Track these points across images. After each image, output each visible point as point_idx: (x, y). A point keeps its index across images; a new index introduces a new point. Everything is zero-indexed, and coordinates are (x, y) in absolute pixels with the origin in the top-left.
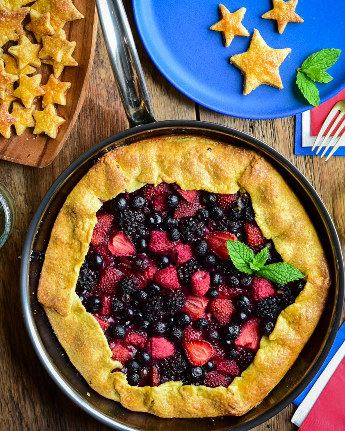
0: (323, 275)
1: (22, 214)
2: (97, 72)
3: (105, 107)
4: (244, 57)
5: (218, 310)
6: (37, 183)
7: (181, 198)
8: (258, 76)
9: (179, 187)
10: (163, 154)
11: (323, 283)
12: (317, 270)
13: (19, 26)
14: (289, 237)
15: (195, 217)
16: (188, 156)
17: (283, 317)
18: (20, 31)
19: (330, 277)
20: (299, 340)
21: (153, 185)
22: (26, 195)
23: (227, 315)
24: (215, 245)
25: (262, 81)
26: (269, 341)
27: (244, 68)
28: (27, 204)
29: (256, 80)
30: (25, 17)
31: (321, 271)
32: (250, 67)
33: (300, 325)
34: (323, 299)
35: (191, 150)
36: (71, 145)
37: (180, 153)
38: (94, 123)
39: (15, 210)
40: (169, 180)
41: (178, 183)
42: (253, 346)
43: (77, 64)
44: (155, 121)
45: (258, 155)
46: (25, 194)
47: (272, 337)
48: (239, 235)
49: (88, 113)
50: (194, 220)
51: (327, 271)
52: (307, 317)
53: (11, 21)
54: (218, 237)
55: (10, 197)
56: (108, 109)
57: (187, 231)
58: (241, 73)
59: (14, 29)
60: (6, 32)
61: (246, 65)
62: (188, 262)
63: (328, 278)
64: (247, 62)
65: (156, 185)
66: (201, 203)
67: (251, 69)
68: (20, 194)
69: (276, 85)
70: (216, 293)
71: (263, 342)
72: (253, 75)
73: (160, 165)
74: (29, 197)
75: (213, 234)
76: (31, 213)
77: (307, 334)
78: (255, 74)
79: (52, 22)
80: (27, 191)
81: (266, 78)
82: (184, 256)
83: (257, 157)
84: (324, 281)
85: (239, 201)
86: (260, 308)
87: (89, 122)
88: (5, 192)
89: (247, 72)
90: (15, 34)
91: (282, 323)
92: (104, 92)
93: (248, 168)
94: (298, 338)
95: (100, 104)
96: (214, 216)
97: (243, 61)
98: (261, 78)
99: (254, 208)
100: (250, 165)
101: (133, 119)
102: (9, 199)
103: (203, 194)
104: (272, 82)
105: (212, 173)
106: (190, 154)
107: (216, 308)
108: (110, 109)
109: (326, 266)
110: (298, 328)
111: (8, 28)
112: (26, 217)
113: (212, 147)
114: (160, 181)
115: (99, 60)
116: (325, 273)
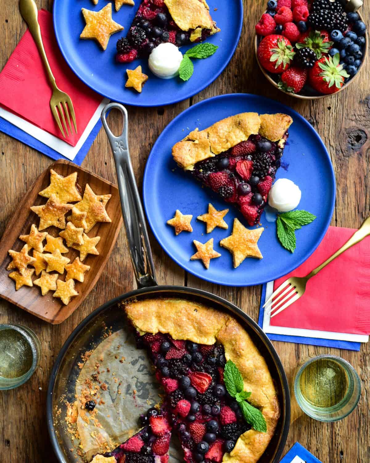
0: (274, 409)
1: (46, 356)
2: (114, 257)
3: (117, 284)
4: (230, 240)
5: (194, 431)
6: (60, 334)
7: (172, 346)
8: (242, 251)
9: (171, 336)
10: (161, 311)
11: (274, 416)
12: (270, 406)
13: (62, 217)
14: (250, 381)
15: (181, 360)
16: (179, 314)
17: (242, 439)
18: (61, 220)
19: (279, 412)
20: (252, 458)
21: (152, 334)
22: (51, 343)
23: (200, 435)
24: (196, 382)
25: (246, 255)
26: (230, 457)
27: (231, 248)
28: (50, 349)
29: (242, 255)
30: (68, 211)
31: (273, 406)
32: (235, 246)
33: (254, 446)
34: (273, 428)
35: (182, 309)
36: (88, 309)
37: (174, 311)
38: (107, 295)
39: (41, 353)
40: (164, 331)
41: (171, 333)
42: (218, 460)
43: (98, 254)
44: (157, 285)
45: (232, 317)
46: (49, 342)
47: (232, 453)
48: (213, 375)
49: (104, 287)
50: (180, 361)
51: (277, 407)
52: (260, 441)
53: (57, 211)
54: (198, 376)
55: (38, 342)
56: (119, 285)
57: (175, 370)
58: (230, 252)
59: (58, 218)
60: (51, 218)
61: (232, 246)
62: (175, 392)
63: (278, 412)
64: (232, 243)
65: (154, 334)
66: (187, 349)
67: (237, 247)
68: (46, 341)
69: (258, 256)
70: (193, 418)
71: (225, 458)
72: (239, 252)
73: (158, 319)
74: (52, 344)
75: (194, 373)
76: (52, 356)
77: (259, 453)
78: (240, 251)
79: (87, 219)
80: (52, 340)
81: (249, 253)
82: (172, 387)
83: (231, 319)
84: (274, 414)
85: (216, 350)
86: (226, 431)
87: (104, 293)
88: (35, 339)
89: (234, 250)
90: (58, 222)
91: (240, 444)
92: (117, 272)
93: (223, 326)
94: (251, 456)
95: (114, 281)
96: (195, 359)
97: (230, 243)
98: (245, 253)
99: (226, 356)
100: (226, 324)
101: (140, 283)
102: (37, 344)
103: (188, 343)
104: (254, 255)
105: (197, 328)
106: (181, 312)
107: (192, 429)
108: (121, 285)
109: (276, 403)
110: (253, 448)
111: (53, 216)
112: (48, 359)
113: (197, 309)
114: (157, 331)
115: (117, 248)
116: (276, 408)
